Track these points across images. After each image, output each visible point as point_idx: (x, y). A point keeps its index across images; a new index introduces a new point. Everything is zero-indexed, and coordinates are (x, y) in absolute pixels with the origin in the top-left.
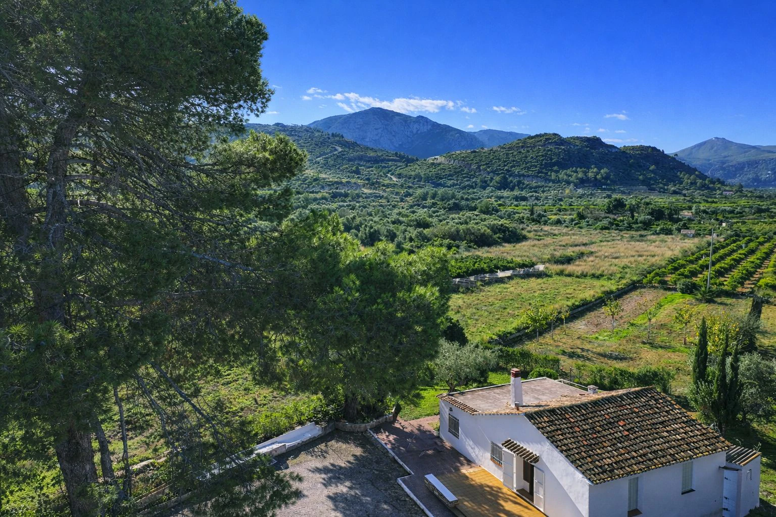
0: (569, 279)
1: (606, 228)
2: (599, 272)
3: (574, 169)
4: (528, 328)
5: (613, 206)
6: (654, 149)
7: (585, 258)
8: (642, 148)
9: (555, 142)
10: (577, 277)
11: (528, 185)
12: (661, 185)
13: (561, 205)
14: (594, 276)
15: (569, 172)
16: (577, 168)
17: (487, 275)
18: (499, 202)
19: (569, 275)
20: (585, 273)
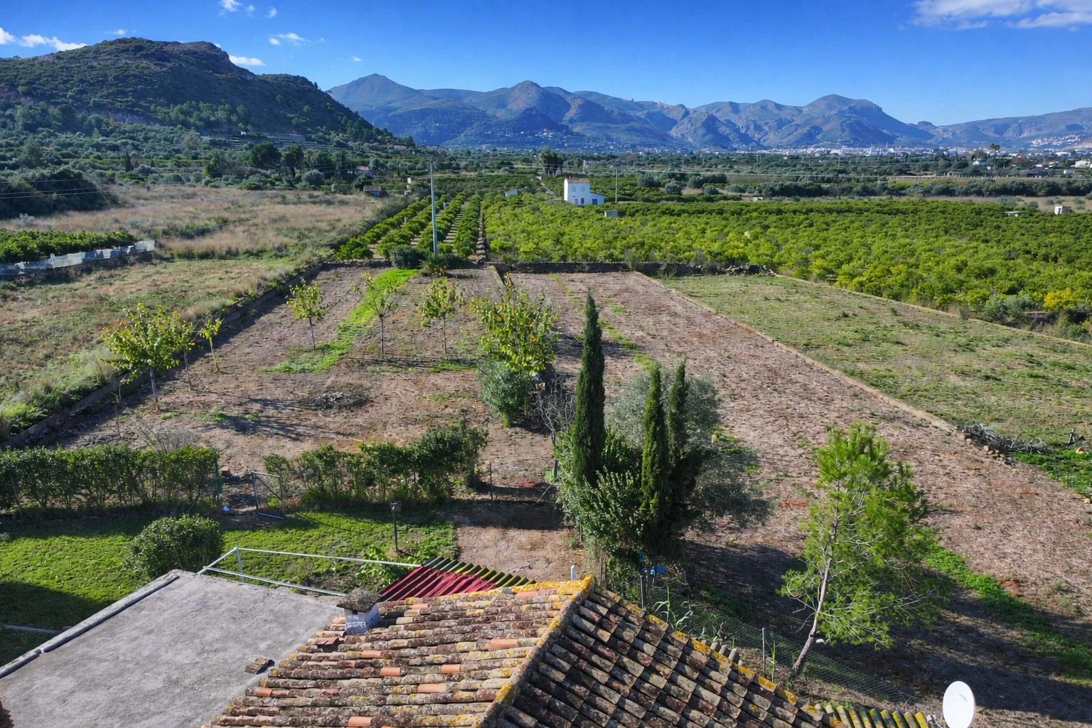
0: (206, 263)
1: (257, 188)
2: (259, 247)
3: (193, 102)
4: (125, 372)
5: (263, 156)
6: (304, 80)
7: (231, 227)
8: (288, 79)
9: (153, 54)
10: (222, 258)
11: (116, 127)
12: (321, 134)
13: (179, 158)
14: (249, 253)
15: (185, 106)
16: (198, 102)
17: (21, 265)
18: (64, 151)
19: (205, 256)
20: (233, 249)
